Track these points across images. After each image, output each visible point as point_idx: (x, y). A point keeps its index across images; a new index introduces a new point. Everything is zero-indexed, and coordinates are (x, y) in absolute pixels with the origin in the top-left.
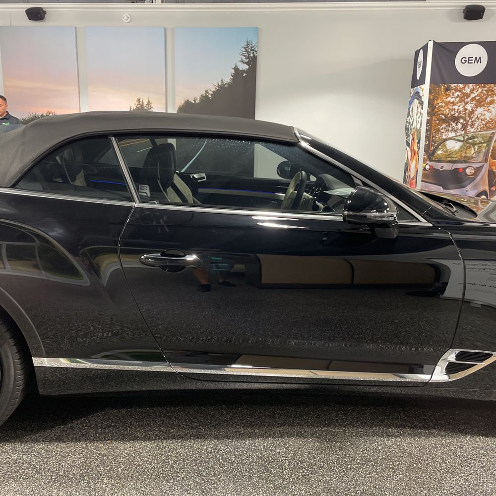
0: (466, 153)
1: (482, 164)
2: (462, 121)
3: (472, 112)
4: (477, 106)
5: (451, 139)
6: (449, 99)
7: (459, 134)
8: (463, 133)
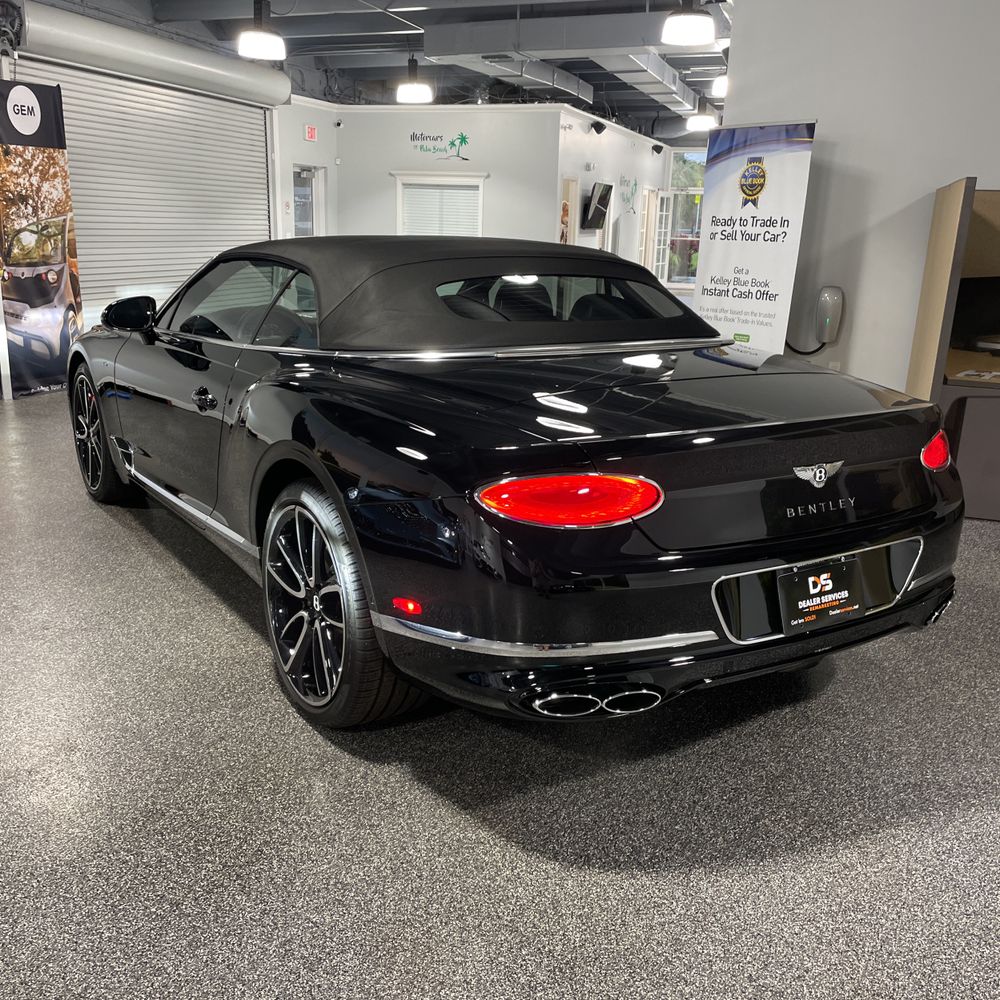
0: (43, 251)
1: (61, 266)
2: (31, 202)
3: (39, 189)
4: (42, 181)
5: (24, 230)
6: (11, 168)
7: (31, 222)
8: (35, 220)
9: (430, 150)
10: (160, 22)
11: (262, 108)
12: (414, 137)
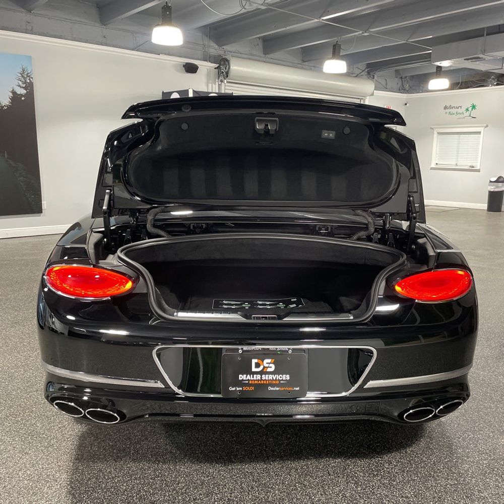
9: (454, 114)
10: (305, 62)
11: (359, 99)
12: (446, 108)
